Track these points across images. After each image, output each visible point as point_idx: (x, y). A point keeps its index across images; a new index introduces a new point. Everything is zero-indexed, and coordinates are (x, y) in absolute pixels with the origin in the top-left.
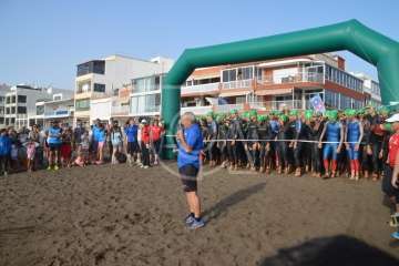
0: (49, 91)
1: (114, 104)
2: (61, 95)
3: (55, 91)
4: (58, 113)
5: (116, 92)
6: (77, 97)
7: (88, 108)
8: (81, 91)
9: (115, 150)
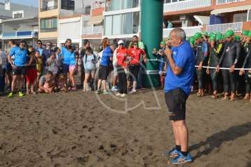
0: (7, 7)
1: (85, 24)
2: (21, 12)
3: (14, 7)
4: (19, 34)
5: (87, 10)
6: (42, 15)
7: (54, 29)
8: (46, 9)
9: (87, 76)
